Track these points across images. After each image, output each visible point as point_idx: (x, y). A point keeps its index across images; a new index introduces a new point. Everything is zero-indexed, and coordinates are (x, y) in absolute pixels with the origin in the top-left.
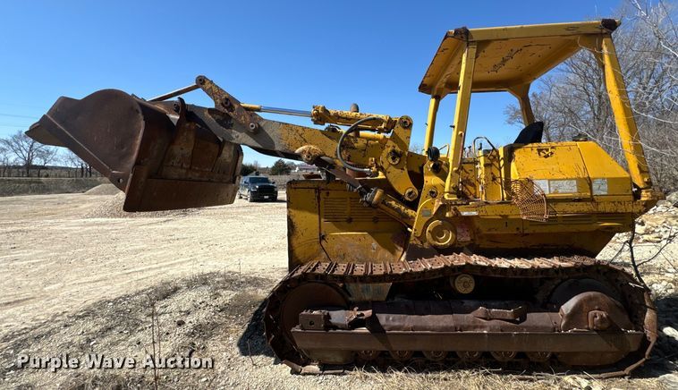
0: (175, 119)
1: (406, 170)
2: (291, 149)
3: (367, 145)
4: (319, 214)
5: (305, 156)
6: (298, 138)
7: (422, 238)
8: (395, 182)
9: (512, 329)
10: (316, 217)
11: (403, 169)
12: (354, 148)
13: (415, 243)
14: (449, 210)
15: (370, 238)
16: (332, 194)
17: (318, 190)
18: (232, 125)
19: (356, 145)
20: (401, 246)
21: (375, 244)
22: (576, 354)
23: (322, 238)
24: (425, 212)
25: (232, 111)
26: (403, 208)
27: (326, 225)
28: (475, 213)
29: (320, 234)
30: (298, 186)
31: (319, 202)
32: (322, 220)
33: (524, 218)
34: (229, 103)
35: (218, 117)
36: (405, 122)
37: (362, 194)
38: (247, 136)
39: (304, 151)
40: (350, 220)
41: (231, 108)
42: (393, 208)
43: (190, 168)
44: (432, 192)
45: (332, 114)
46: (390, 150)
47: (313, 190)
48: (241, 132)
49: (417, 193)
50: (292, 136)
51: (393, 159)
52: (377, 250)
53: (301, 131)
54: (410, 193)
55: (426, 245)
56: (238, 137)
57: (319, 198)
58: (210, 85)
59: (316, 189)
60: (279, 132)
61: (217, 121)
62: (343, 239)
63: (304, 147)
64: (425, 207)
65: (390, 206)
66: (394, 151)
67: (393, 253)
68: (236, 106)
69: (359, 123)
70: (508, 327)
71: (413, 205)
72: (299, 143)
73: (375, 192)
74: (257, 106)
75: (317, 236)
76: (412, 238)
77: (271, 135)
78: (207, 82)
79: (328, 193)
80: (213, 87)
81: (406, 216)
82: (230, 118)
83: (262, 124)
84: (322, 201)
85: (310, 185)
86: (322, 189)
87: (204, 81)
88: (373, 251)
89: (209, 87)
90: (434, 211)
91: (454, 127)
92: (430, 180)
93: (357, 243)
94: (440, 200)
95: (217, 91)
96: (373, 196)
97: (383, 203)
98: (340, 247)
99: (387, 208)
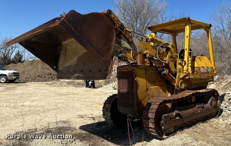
1: (173, 63)
2: (142, 51)
3: (163, 52)
7: (178, 86)
8: (171, 67)
9: (203, 110)
10: (145, 80)
13: (176, 88)
14: (187, 76)
15: (160, 88)
16: (150, 71)
18: (121, 37)
19: (161, 52)
20: (168, 91)
21: (161, 91)
22: (211, 114)
23: (147, 90)
24: (179, 77)
25: (123, 31)
26: (172, 76)
27: (148, 84)
28: (192, 77)
29: (147, 88)
30: (140, 67)
31: (146, 75)
32: (147, 82)
33: (203, 78)
34: (122, 27)
36: (173, 45)
37: (162, 71)
39: (147, 53)
40: (154, 82)
41: (123, 29)
42: (170, 76)
44: (180, 71)
45: (155, 39)
48: (125, 42)
50: (142, 46)
53: (145, 44)
54: (175, 71)
55: (179, 89)
56: (124, 44)
57: (146, 72)
59: (145, 69)
62: (153, 90)
66: (171, 56)
70: (202, 109)
71: (175, 75)
72: (144, 49)
73: (167, 70)
77: (136, 45)
79: (148, 71)
80: (115, 17)
81: (173, 79)
82: (122, 34)
83: (133, 39)
85: (143, 67)
86: (147, 69)
87: (111, 13)
88: (161, 93)
89: (113, 17)
90: (181, 77)
91: (186, 49)
92: (179, 67)
93: (157, 91)
94: (185, 73)
95: (117, 20)
96: (166, 72)
97: (168, 74)
98: (152, 93)
99: (169, 76)
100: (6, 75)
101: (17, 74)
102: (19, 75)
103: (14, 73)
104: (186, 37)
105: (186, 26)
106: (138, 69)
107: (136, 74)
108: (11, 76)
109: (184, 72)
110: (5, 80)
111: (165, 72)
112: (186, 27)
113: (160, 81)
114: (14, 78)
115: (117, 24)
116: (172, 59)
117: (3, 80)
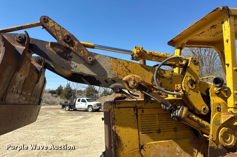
0: (21, 49)
1: (199, 92)
2: (120, 77)
3: (172, 75)
4: (138, 128)
5: (131, 83)
6: (124, 69)
7: (217, 142)
8: (194, 102)
10: (136, 131)
11: (197, 92)
12: (164, 77)
13: (212, 145)
15: (174, 144)
16: (146, 112)
17: (136, 109)
18: (71, 57)
19: (165, 75)
20: (196, 148)
21: (178, 149)
23: (141, 147)
24: (217, 122)
25: (73, 46)
26: (200, 120)
27: (144, 137)
29: (140, 144)
30: (121, 106)
31: (137, 118)
32: (140, 133)
34: (70, 39)
35: (58, 50)
36: (195, 61)
37: (171, 111)
38: (84, 66)
39: (130, 79)
40: (159, 131)
41: (72, 43)
42: (195, 120)
43: (21, 93)
44: (218, 108)
45: (148, 53)
46: (189, 79)
47: (132, 109)
48: (79, 63)
49: (208, 109)
50: (120, 67)
51: (192, 85)
52: (180, 153)
53: (126, 64)
54: (204, 109)
55: (220, 147)
56: (76, 67)
57: (137, 115)
58: (53, 24)
59: (134, 108)
60: (110, 64)
61: (58, 53)
62: (157, 147)
63: (130, 76)
64: (216, 118)
65: (192, 119)
66: (191, 80)
67: (192, 154)
68: (76, 43)
69: (168, 60)
71: (207, 118)
72: (125, 73)
73: (183, 109)
74: (92, 44)
75: (138, 146)
76: (210, 142)
77: (104, 67)
78: (50, 22)
79: (143, 111)
80: (56, 26)
81: (203, 126)
82: (70, 51)
83: (97, 57)
84: (139, 117)
85: (130, 105)
86: (139, 108)
87: (48, 21)
88: (177, 154)
89: (51, 26)
90: (223, 121)
91: (228, 65)
92: (215, 100)
93: (167, 149)
94: (229, 114)
95: (59, 29)
96: (182, 112)
97: (188, 117)
98: (154, 154)
99: (190, 120)
100: (92, 106)
101: (100, 105)
102: (101, 105)
103: (97, 104)
104: (225, 43)
105: (223, 23)
106: (119, 108)
107: (114, 119)
108: (95, 106)
109: (229, 110)
110: (91, 109)
111: (178, 113)
112: (223, 25)
113: (175, 130)
114: (98, 108)
115: (59, 35)
116: (194, 86)
117: (91, 110)
